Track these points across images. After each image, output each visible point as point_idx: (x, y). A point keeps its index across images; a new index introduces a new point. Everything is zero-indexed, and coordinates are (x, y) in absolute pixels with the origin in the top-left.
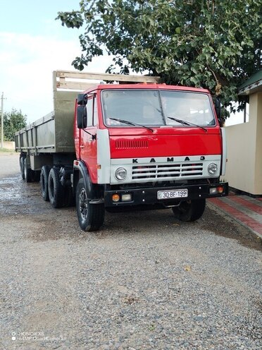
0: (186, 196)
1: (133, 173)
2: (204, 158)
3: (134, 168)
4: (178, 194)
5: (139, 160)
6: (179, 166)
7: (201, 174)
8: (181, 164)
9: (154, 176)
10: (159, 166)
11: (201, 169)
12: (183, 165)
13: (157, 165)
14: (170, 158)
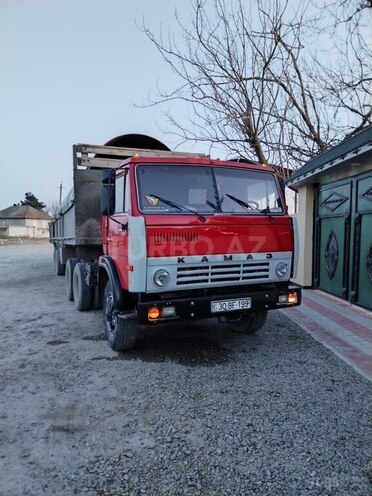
0: (249, 307)
1: (179, 276)
2: (271, 256)
3: (179, 269)
4: (238, 305)
5: (187, 259)
6: (239, 266)
7: (267, 276)
8: (242, 263)
9: (206, 281)
10: (213, 267)
11: (267, 270)
12: (244, 266)
13: (210, 265)
14: (228, 256)
